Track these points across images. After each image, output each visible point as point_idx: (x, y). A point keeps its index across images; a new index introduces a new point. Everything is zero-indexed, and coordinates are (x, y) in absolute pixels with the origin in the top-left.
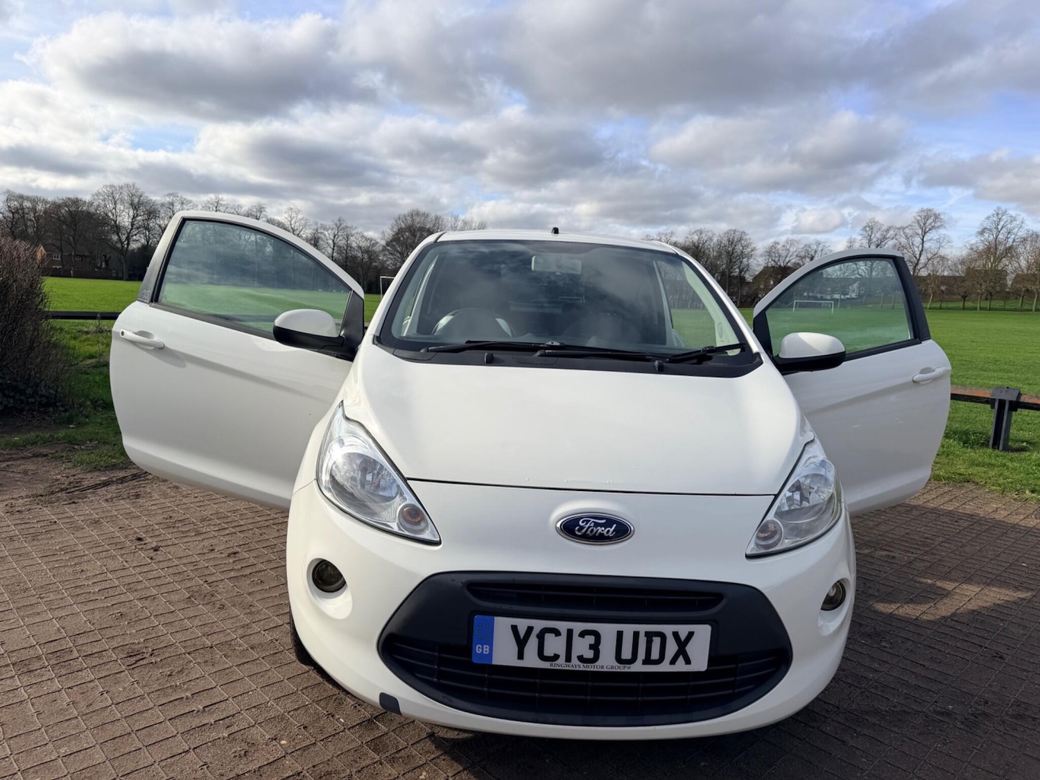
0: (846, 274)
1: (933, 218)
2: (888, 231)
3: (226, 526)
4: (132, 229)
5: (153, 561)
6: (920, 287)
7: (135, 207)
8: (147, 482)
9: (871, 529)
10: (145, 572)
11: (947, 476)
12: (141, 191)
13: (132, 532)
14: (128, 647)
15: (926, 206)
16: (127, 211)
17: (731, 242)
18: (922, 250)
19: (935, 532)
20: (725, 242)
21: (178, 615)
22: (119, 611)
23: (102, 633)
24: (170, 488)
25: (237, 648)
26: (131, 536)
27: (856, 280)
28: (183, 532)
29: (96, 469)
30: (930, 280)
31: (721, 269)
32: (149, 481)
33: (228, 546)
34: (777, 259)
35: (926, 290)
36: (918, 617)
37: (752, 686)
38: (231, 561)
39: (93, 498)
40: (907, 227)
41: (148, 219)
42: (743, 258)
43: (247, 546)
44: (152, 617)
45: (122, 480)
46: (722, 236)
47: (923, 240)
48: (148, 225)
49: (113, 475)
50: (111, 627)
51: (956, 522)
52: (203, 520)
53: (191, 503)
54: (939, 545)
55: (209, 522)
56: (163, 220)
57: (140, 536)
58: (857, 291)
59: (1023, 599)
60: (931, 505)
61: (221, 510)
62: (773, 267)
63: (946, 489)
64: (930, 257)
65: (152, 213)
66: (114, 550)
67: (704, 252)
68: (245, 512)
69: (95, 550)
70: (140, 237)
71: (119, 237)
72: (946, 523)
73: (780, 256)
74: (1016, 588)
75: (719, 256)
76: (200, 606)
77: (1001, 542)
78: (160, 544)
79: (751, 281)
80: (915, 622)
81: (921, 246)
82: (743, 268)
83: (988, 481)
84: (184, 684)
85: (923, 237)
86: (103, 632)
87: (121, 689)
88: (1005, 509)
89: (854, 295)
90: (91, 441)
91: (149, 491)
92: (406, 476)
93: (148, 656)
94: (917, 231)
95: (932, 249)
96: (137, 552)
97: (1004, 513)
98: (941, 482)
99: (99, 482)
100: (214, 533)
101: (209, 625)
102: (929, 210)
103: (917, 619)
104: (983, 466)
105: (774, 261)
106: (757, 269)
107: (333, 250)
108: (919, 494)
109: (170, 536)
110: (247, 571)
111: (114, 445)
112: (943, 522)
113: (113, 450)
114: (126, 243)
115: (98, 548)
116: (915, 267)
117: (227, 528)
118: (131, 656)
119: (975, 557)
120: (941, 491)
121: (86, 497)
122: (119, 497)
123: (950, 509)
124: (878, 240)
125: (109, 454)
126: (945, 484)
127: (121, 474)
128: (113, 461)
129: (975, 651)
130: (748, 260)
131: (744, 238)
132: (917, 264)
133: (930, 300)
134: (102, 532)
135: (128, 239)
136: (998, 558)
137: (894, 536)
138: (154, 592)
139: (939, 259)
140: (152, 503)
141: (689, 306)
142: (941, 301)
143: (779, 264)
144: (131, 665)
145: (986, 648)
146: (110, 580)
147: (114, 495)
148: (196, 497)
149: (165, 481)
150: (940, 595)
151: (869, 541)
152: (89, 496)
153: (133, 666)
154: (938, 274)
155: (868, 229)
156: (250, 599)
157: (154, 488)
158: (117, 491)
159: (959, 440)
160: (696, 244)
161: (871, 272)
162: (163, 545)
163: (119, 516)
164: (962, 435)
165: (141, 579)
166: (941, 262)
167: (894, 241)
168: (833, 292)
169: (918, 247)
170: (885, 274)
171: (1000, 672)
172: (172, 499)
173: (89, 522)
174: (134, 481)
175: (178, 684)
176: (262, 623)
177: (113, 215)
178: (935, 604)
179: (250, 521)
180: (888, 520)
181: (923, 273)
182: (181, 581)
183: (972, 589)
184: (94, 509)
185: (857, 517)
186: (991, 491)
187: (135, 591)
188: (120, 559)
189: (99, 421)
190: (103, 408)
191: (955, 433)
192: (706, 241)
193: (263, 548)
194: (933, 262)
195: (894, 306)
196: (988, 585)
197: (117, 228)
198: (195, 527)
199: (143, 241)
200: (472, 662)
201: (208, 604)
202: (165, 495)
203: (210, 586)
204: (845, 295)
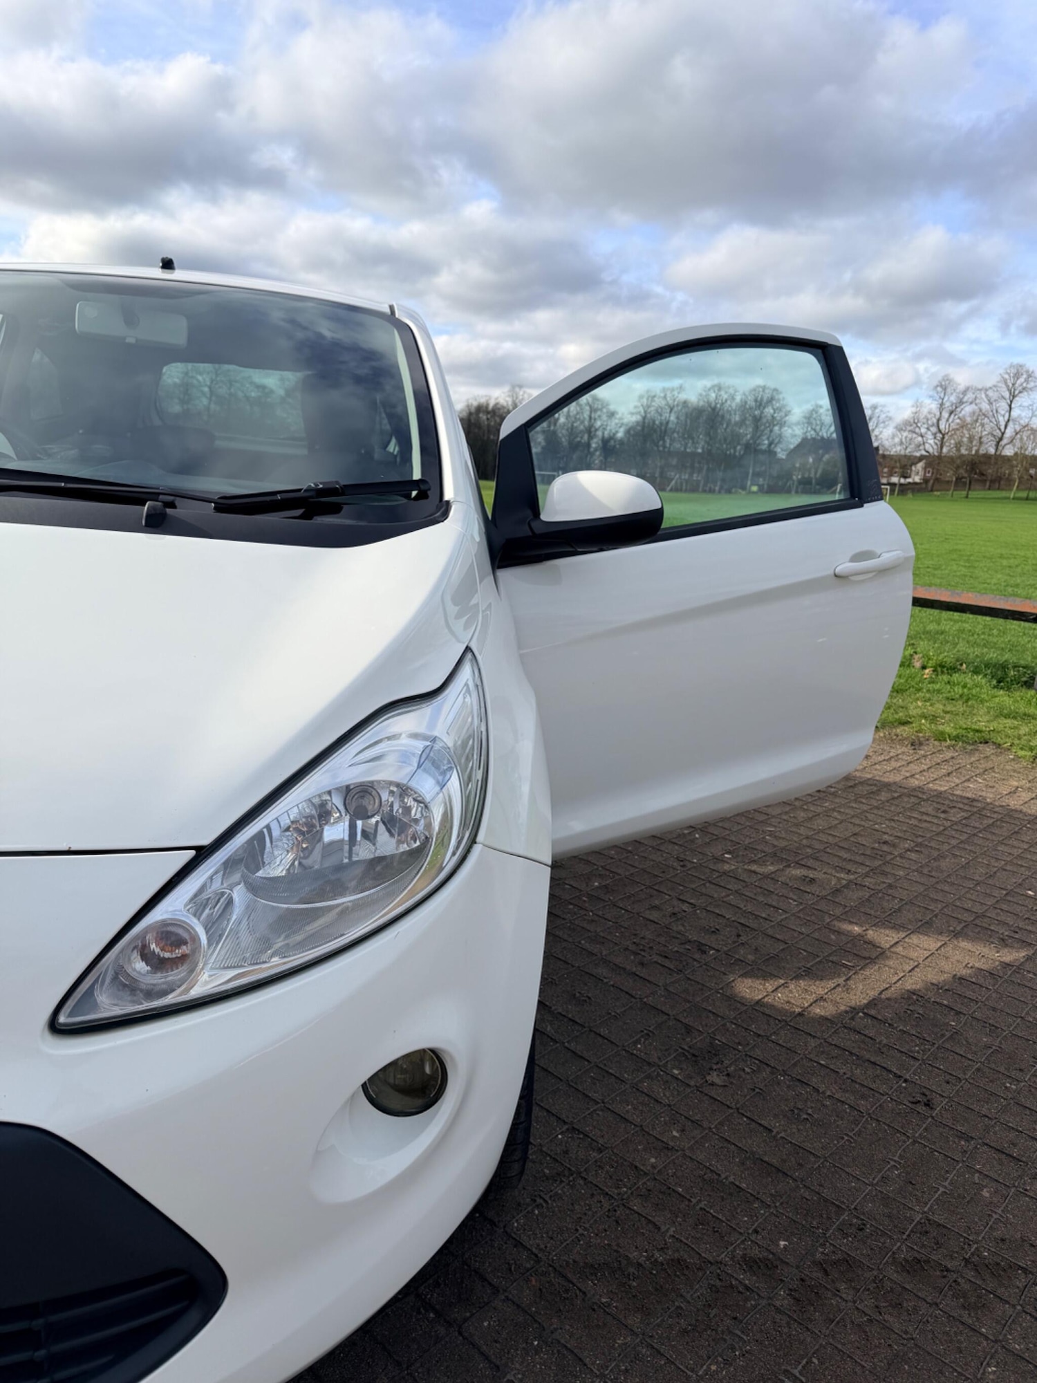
0: (909, 450)
1: (1025, 376)
2: (965, 392)
6: (1003, 470)
9: (797, 825)
11: (955, 733)
15: (1017, 360)
17: (760, 404)
18: (1009, 420)
19: (901, 831)
20: (751, 403)
27: (921, 458)
30: (1016, 460)
31: (744, 441)
34: (818, 428)
35: (1010, 474)
36: (805, 1009)
37: (110, 1358)
40: (990, 388)
42: (774, 425)
46: (747, 394)
47: (1010, 406)
51: (944, 812)
54: (901, 856)
58: (921, 473)
59: (1006, 965)
60: (915, 783)
62: (814, 439)
63: (949, 754)
64: (1018, 429)
67: (723, 417)
72: (927, 814)
73: (822, 424)
74: (1003, 943)
75: (742, 422)
77: (1006, 849)
79: (784, 457)
80: (795, 1022)
81: (1007, 415)
82: (773, 440)
83: (1016, 742)
85: (1011, 402)
88: (1029, 789)
89: (917, 479)
94: (1003, 394)
95: (1021, 419)
97: (1026, 796)
98: (944, 744)
102: (1021, 366)
103: (800, 1014)
104: (1015, 718)
105: (815, 430)
106: (792, 441)
108: (903, 763)
112: (923, 813)
116: (998, 443)
119: (953, 879)
120: (939, 758)
123: (942, 789)
124: (952, 405)
126: (948, 747)
129: (883, 1089)
130: (781, 428)
131: (776, 397)
132: (1001, 439)
133: (1015, 488)
136: (990, 882)
137: (831, 839)
139: (1029, 432)
141: (700, 489)
142: (1030, 489)
143: (820, 434)
145: (906, 1081)
150: (865, 958)
151: (783, 849)
154: (1027, 453)
155: (939, 389)
159: (993, 677)
160: (713, 405)
161: (942, 448)
164: (998, 669)
166: (1032, 437)
167: (973, 406)
168: (891, 474)
169: (1004, 416)
170: (958, 450)
171: (915, 1142)
178: (847, 980)
180: (834, 810)
181: (1009, 451)
183: (925, 944)
185: (784, 802)
186: (1017, 758)
191: (987, 666)
192: (726, 401)
194: (1021, 436)
195: (968, 494)
196: (956, 935)
204: (905, 477)
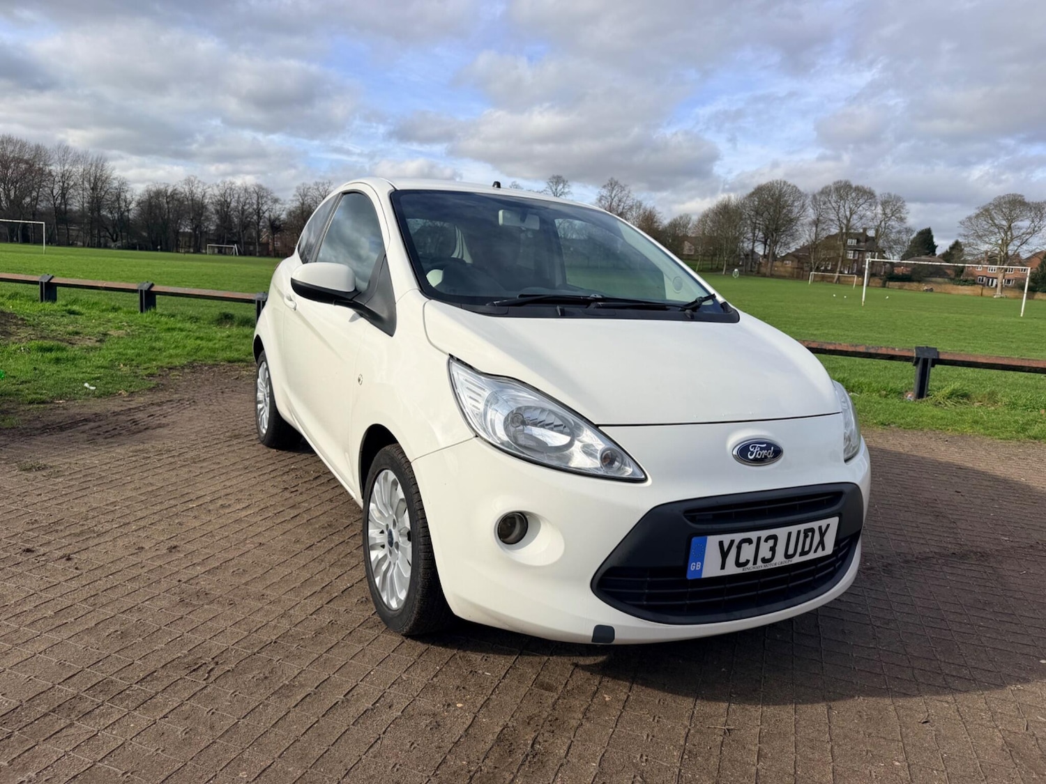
14: (176, 662)
21: (193, 620)
22: (113, 631)
38: (182, 556)
43: (178, 538)
76: (206, 606)
78: (64, 552)
84: (292, 681)
92: (596, 423)
93: (212, 665)
101: (243, 623)
110: (214, 563)
118: (194, 670)
144: (207, 678)
153: (212, 679)
156: (253, 589)
176: (297, 608)
182: (148, 585)
187: (103, 605)
200: (687, 579)
201: (211, 602)
203: (191, 585)
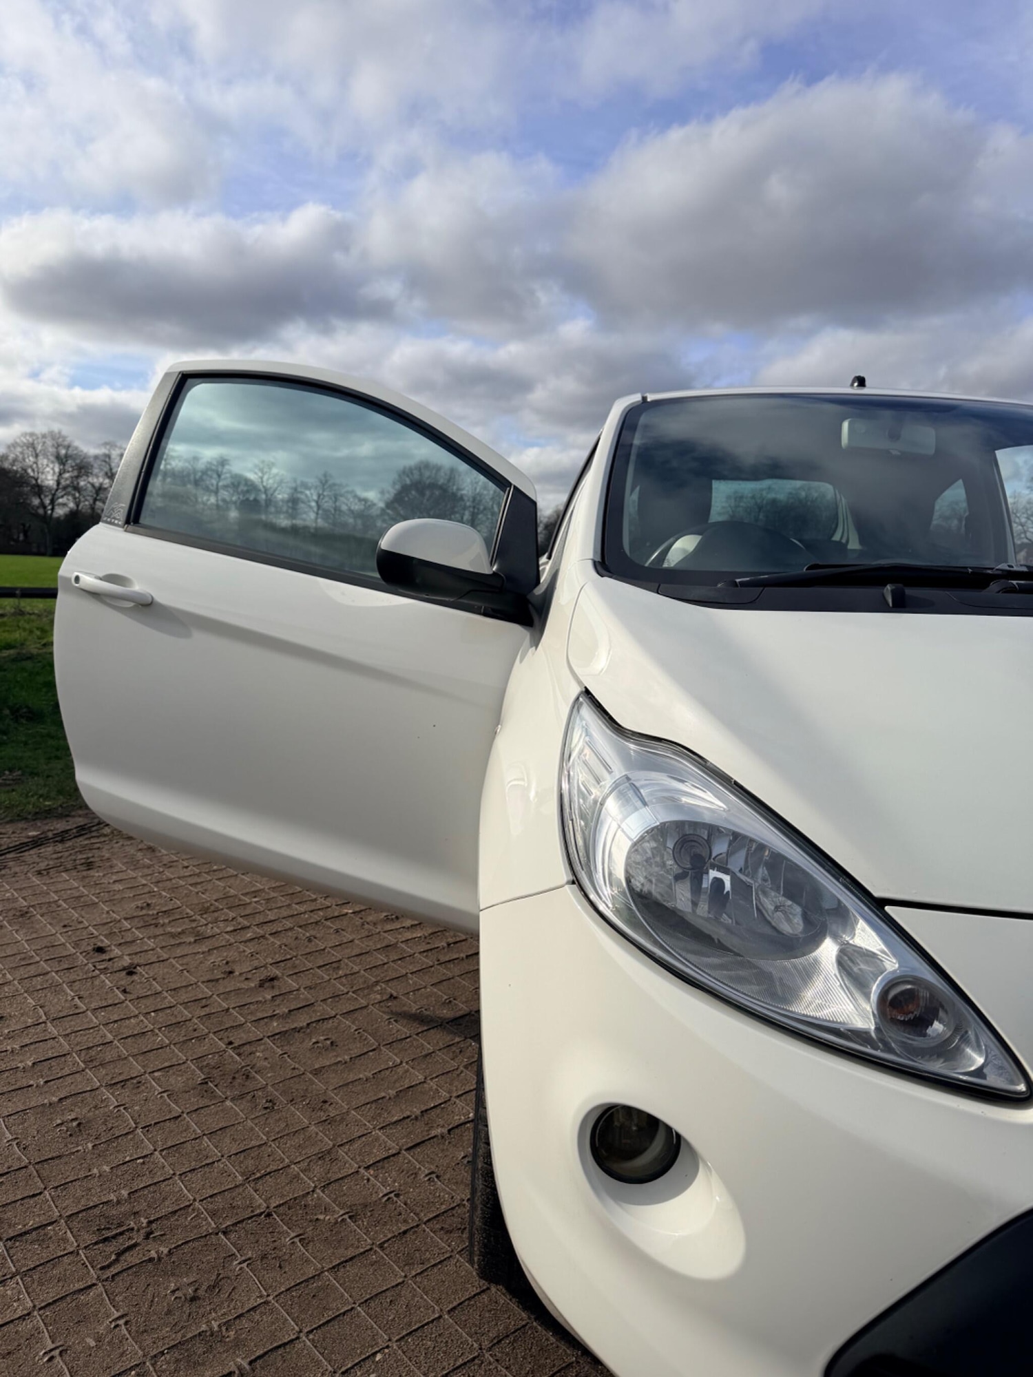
3: (246, 923)
4: (57, 490)
5: (130, 997)
7: (61, 460)
8: (102, 839)
10: (116, 1021)
12: (68, 439)
13: (85, 934)
14: (97, 1211)
16: (51, 466)
21: (188, 1127)
22: (73, 1116)
23: (44, 1173)
24: (140, 850)
25: (321, 1217)
26: (85, 943)
28: (173, 936)
29: (21, 817)
32: (106, 839)
33: (256, 963)
38: (269, 997)
39: (17, 869)
41: (77, 477)
43: (289, 964)
44: (139, 1131)
45: (62, 837)
48: (78, 484)
49: (47, 828)
50: (59, 1157)
52: (205, 911)
53: (179, 878)
55: (216, 914)
56: (97, 477)
57: (100, 944)
61: (232, 892)
65: (83, 468)
66: (57, 972)
68: (273, 894)
69: (22, 972)
70: (68, 499)
71: (41, 500)
76: (228, 1103)
78: (136, 960)
84: (228, 1324)
86: (46, 1170)
87: (93, 1344)
90: (11, 770)
91: (107, 855)
92: (877, 893)
93: (138, 1238)
96: (98, 976)
99: (26, 840)
100: (227, 937)
101: (254, 1153)
107: (317, 514)
109: (151, 943)
110: (302, 1020)
111: (48, 776)
113: (45, 785)
114: (50, 507)
115: (29, 968)
117: (249, 927)
118: (106, 1240)
121: (5, 867)
122: (60, 867)
125: (41, 792)
127: (61, 826)
128: (47, 803)
134: (34, 936)
135: (52, 502)
138: (136, 1068)
140: (115, 878)
144: (109, 1266)
146: (54, 1038)
147: (51, 863)
148: (187, 867)
149: (130, 838)
152: (11, 864)
153: (113, 1270)
156: (319, 1085)
157: (116, 850)
158: (55, 856)
162: (142, 961)
163: (61, 902)
165: (110, 1037)
172: (147, 871)
173: (11, 913)
174: (81, 839)
175: (215, 1325)
176: (356, 1145)
177: (33, 470)
179: (285, 913)
182: (184, 1042)
184: (21, 889)
187: (101, 1065)
188: (69, 991)
189: (24, 739)
190: (29, 719)
193: (319, 967)
197: (39, 489)
198: (194, 925)
199: (72, 505)
201: (242, 1097)
202: (134, 864)
203: (239, 1055)
